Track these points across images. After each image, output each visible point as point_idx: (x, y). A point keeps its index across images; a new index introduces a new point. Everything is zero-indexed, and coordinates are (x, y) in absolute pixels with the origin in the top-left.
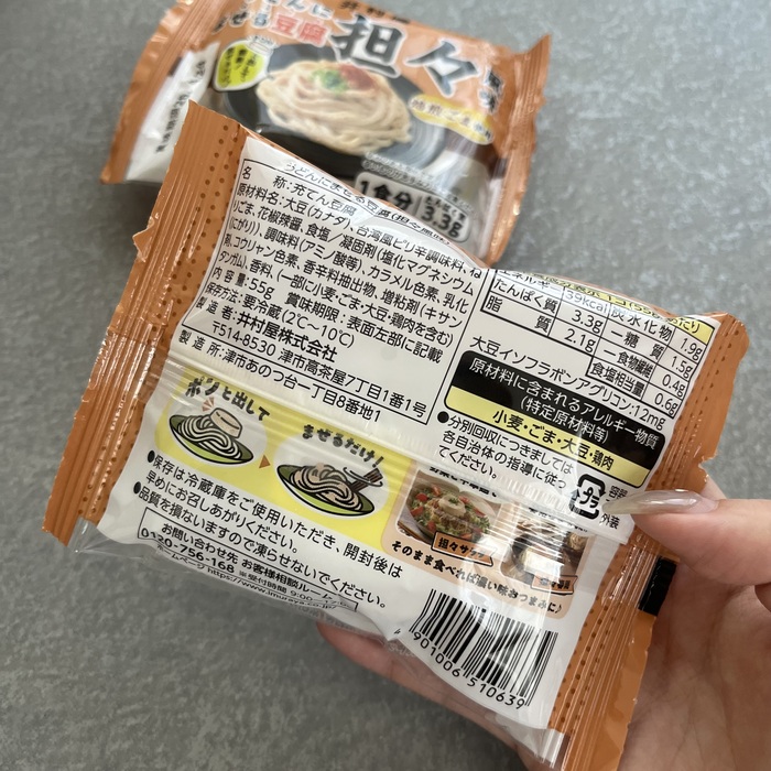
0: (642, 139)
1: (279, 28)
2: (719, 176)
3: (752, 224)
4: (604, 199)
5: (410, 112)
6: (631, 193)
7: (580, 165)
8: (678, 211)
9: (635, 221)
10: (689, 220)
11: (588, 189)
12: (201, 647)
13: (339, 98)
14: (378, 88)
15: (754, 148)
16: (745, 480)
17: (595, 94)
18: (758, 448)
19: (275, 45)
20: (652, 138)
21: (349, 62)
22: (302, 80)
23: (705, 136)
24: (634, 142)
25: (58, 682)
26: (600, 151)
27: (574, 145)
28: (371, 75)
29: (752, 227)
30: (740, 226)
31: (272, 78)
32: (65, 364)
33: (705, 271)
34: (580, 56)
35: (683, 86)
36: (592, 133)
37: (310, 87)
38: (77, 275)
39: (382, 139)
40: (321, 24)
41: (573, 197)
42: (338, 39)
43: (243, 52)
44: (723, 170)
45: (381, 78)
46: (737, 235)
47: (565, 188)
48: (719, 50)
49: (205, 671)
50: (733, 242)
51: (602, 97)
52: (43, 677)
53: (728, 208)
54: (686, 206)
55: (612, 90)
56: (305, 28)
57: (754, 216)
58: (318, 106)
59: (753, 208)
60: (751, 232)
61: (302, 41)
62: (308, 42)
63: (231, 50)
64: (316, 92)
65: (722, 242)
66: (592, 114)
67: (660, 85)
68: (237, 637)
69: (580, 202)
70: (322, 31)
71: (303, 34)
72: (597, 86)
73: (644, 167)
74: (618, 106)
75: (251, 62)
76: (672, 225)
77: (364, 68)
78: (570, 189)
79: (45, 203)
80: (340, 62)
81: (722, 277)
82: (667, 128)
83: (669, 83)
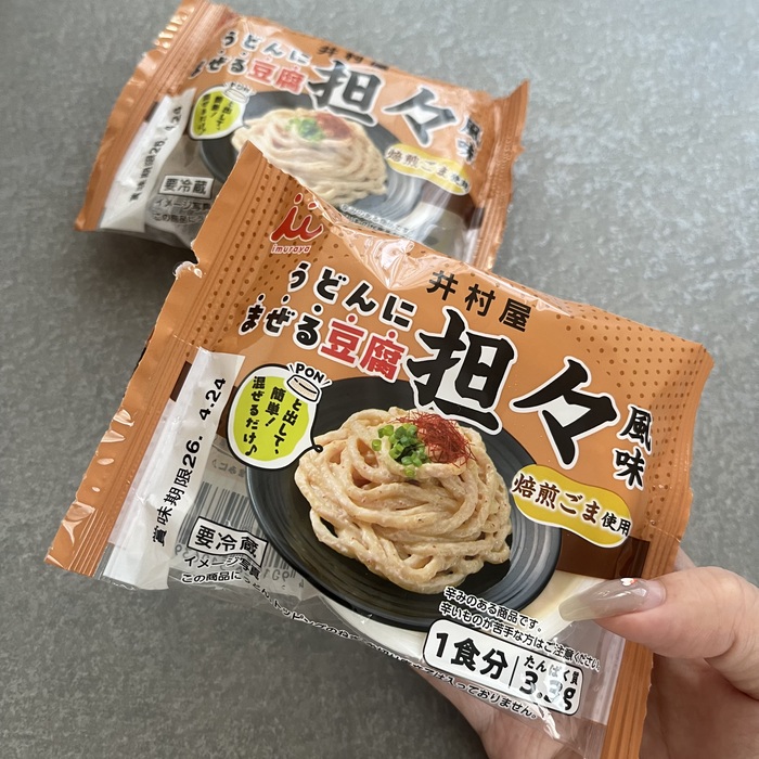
0: (620, 185)
1: (256, 76)
2: (695, 225)
3: (726, 273)
4: (581, 246)
5: (386, 162)
6: (607, 241)
7: (558, 211)
8: (654, 259)
9: (611, 270)
10: (665, 269)
11: (565, 237)
12: (176, 706)
13: (315, 148)
14: (354, 138)
15: (730, 195)
16: (716, 534)
17: (574, 138)
18: (729, 502)
19: (252, 92)
20: (629, 184)
21: (326, 110)
22: (278, 129)
23: (682, 183)
24: (610, 189)
25: (33, 742)
26: (578, 197)
27: (552, 191)
28: (348, 123)
29: (726, 276)
30: (714, 275)
31: (248, 127)
32: (40, 414)
33: (679, 322)
34: (559, 98)
35: (660, 130)
36: (569, 179)
37: (286, 136)
38: (52, 323)
39: (357, 190)
40: (298, 71)
41: (550, 243)
42: (314, 86)
43: (219, 99)
44: (699, 218)
45: (358, 127)
46: (711, 284)
47: (542, 236)
48: (696, 94)
49: (180, 731)
50: (707, 292)
51: (581, 141)
52: (18, 737)
53: (702, 258)
54: (661, 255)
55: (590, 134)
56: (282, 75)
57: (728, 265)
58: (293, 157)
59: (728, 258)
60: (725, 281)
61: (278, 88)
62: (285, 89)
63: (207, 97)
64: (292, 142)
65: (696, 292)
66: (570, 159)
67: (637, 130)
68: (212, 695)
69: (557, 250)
70: (300, 78)
71: (280, 81)
72: (575, 130)
73: (621, 214)
74: (596, 151)
75: (227, 110)
76: (648, 274)
77: (341, 116)
78: (548, 237)
79: (20, 246)
80: (317, 109)
81: (696, 328)
82: (644, 174)
83: (646, 128)
